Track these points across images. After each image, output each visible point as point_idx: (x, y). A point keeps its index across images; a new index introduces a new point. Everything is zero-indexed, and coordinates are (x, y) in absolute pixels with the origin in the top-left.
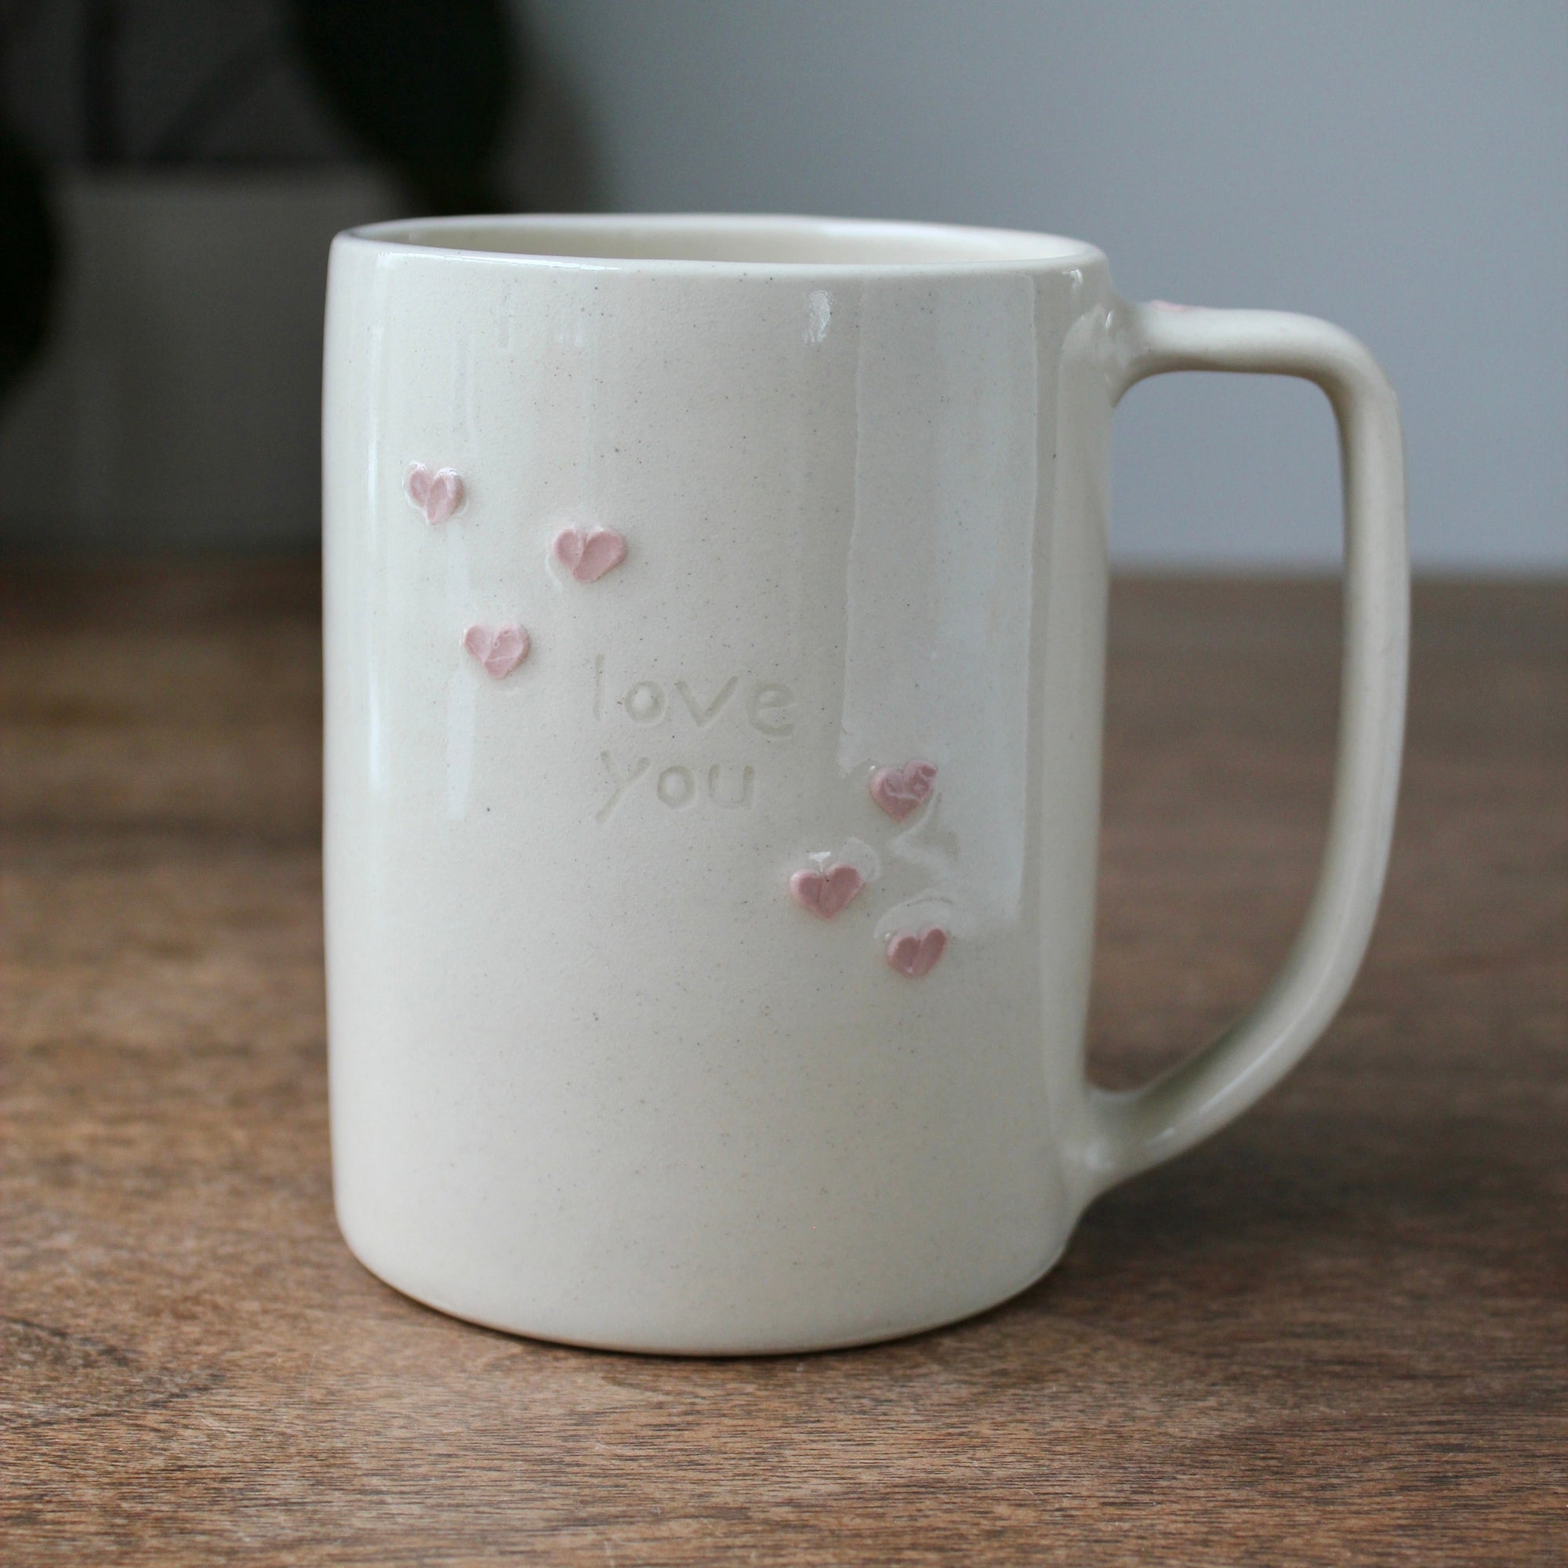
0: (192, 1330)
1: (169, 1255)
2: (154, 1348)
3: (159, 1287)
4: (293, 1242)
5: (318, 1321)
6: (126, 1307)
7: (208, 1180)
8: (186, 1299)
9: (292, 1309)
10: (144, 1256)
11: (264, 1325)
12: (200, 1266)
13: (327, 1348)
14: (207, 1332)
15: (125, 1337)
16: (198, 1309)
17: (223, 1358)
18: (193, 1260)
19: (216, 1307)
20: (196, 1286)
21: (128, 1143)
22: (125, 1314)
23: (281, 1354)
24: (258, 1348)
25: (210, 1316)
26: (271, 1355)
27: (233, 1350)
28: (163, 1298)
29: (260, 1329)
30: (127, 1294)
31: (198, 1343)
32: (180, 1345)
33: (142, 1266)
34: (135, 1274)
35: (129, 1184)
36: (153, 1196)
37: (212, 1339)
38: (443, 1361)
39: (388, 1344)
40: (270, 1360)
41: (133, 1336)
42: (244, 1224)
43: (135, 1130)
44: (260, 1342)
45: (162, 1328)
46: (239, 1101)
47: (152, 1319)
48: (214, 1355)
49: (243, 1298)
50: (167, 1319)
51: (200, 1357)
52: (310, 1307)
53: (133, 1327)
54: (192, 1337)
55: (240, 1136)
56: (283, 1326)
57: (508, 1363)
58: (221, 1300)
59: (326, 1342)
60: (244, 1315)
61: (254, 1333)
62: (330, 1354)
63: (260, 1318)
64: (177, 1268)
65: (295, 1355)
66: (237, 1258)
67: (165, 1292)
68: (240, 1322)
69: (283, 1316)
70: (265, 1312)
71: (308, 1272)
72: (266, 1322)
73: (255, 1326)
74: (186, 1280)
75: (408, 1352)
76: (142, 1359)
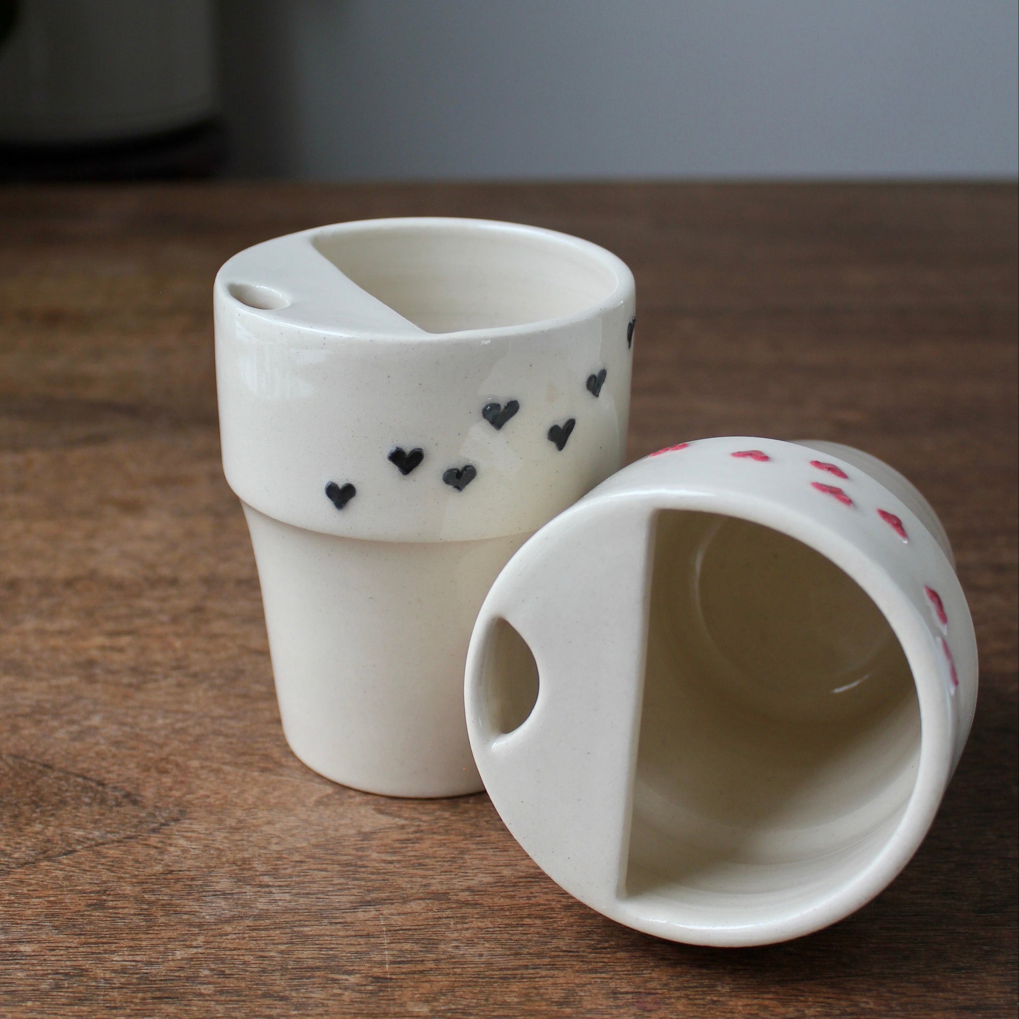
0: (167, 780)
1: (151, 729)
2: (149, 793)
3: (148, 751)
4: (213, 719)
5: (229, 773)
6: (132, 766)
7: (166, 677)
8: (162, 760)
9: (215, 766)
10: (137, 730)
11: (203, 777)
12: (167, 737)
13: (235, 791)
14: (175, 782)
15: (134, 786)
16: (169, 766)
17: (184, 799)
18: (163, 733)
19: (177, 765)
20: (167, 750)
21: (121, 650)
22: (132, 770)
23: (212, 796)
24: (202, 792)
25: (175, 771)
26: (208, 797)
27: (189, 794)
28: (150, 759)
29: (200, 779)
30: (132, 756)
31: (171, 789)
32: (163, 791)
33: (138, 737)
34: (133, 743)
35: (126, 680)
36: (138, 688)
37: (177, 787)
38: (294, 799)
39: (265, 788)
40: (208, 800)
41: (138, 785)
42: (186, 707)
43: (124, 641)
44: (202, 788)
45: (151, 780)
46: (175, 620)
47: (146, 773)
48: (180, 797)
49: (191, 759)
50: (154, 774)
51: (172, 799)
52: (224, 764)
53: (138, 779)
54: (167, 785)
55: (178, 644)
56: (212, 778)
57: (325, 800)
58: (180, 760)
59: (234, 788)
60: (192, 770)
61: (199, 782)
62: (238, 796)
63: (200, 772)
64: (155, 738)
65: (220, 796)
66: (183, 730)
67: (151, 755)
68: (190, 775)
69: (212, 770)
70: (203, 768)
71: (221, 739)
72: (203, 774)
73: (198, 777)
74: (161, 746)
75: (276, 793)
76: (144, 801)
